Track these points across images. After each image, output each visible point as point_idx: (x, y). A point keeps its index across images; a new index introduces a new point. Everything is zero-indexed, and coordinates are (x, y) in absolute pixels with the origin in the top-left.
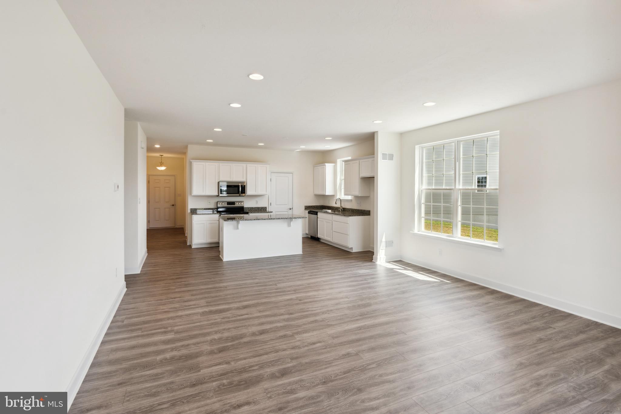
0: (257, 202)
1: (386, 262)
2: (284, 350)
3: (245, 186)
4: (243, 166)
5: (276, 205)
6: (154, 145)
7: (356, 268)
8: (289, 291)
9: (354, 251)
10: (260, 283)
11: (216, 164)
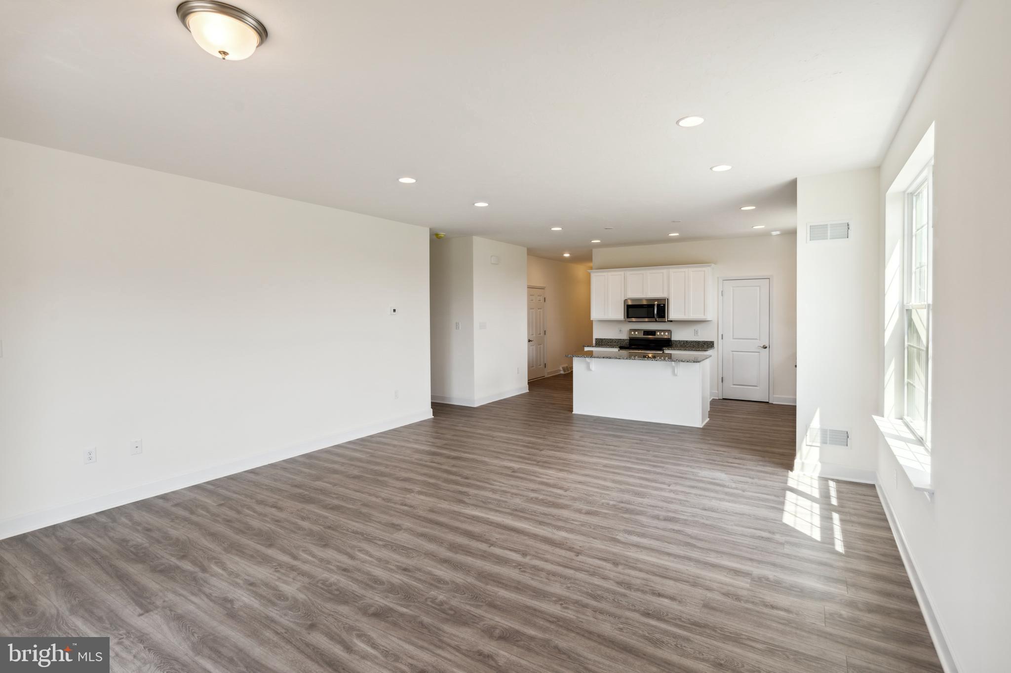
0: (696, 332)
1: (818, 477)
3: (664, 305)
4: (663, 273)
5: (734, 339)
6: (563, 254)
8: (535, 460)
11: (622, 273)
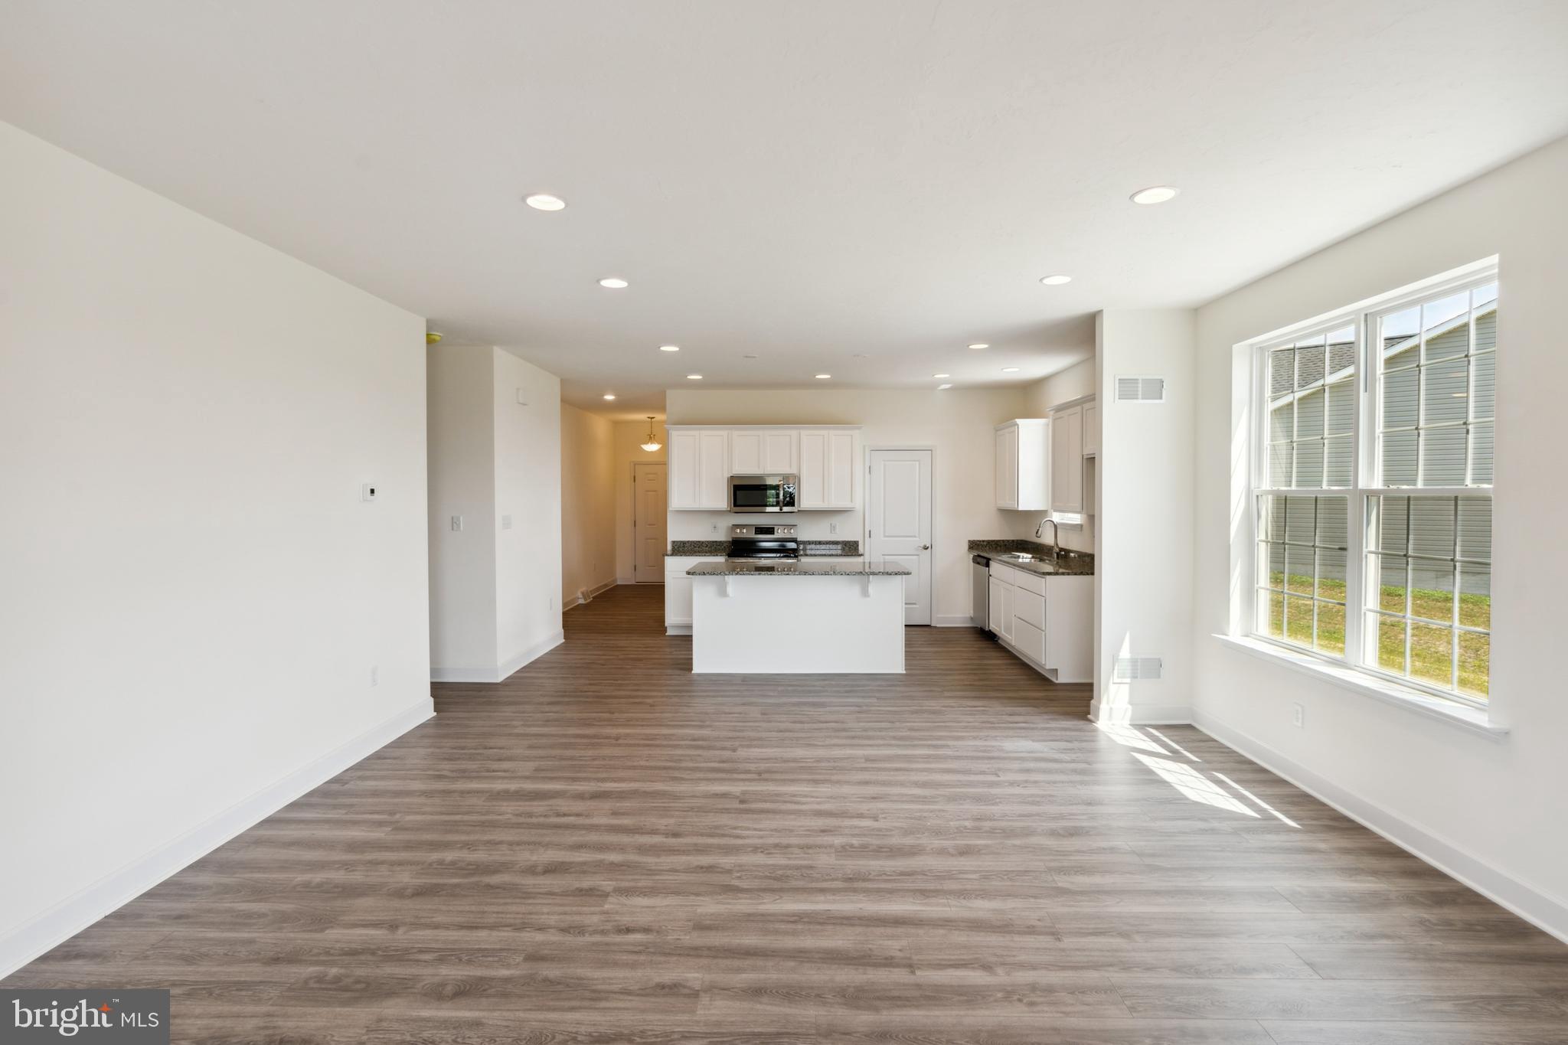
0: (833, 528)
1: (1130, 725)
2: (540, 929)
3: (794, 486)
4: (790, 436)
5: (885, 536)
6: (603, 396)
7: (1011, 733)
8: (748, 772)
9: (1063, 678)
10: (703, 740)
11: (724, 433)
